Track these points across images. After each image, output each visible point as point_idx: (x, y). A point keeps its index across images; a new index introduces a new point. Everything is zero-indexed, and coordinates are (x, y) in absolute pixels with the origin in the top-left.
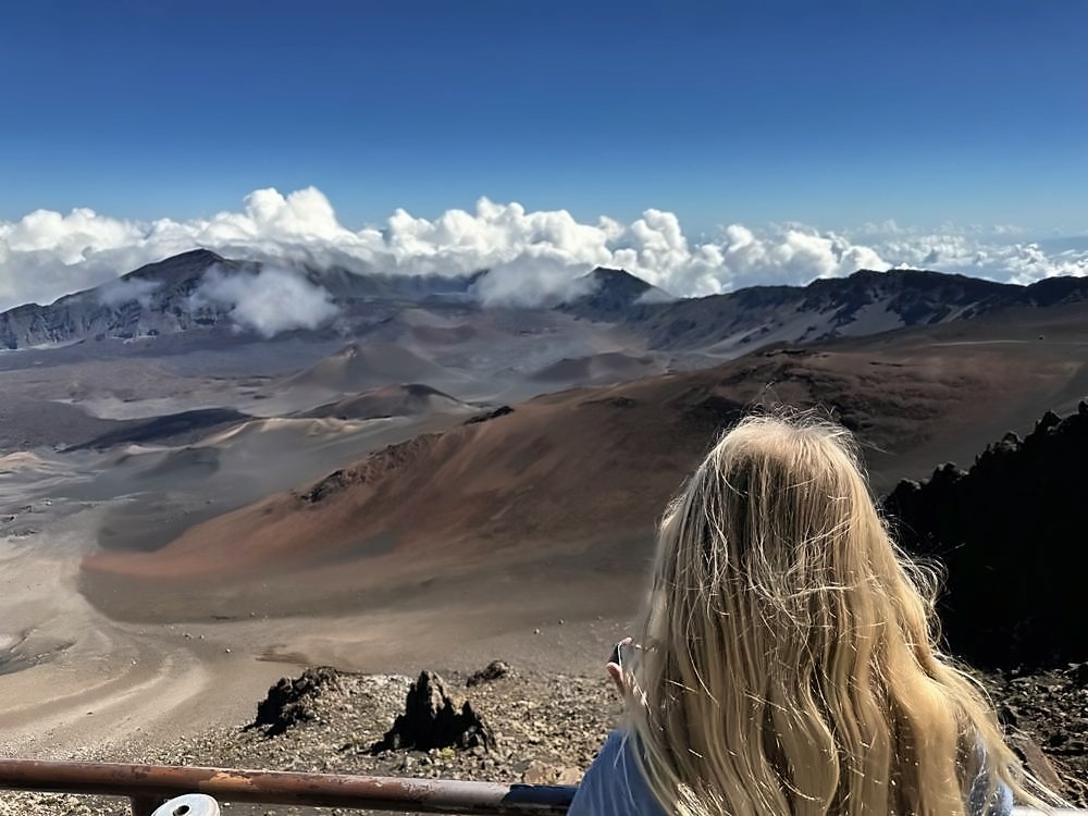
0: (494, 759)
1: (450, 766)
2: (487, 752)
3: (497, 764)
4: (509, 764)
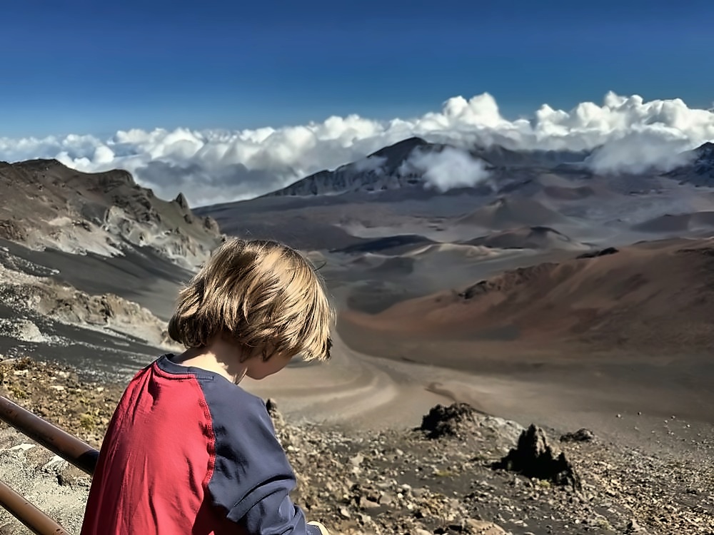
0: (579, 498)
1: (546, 493)
2: (574, 491)
3: (581, 502)
4: (590, 505)
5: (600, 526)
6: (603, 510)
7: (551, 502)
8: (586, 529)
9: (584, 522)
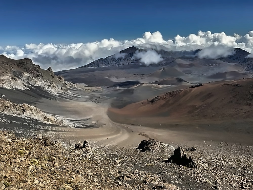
0: (197, 172)
1: (186, 171)
2: (195, 170)
3: (198, 174)
4: (201, 174)
5: (207, 182)
6: (206, 176)
7: (188, 174)
8: (202, 184)
9: (201, 181)
